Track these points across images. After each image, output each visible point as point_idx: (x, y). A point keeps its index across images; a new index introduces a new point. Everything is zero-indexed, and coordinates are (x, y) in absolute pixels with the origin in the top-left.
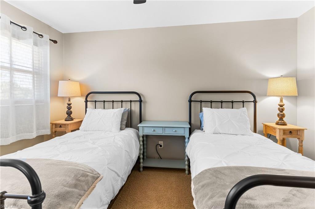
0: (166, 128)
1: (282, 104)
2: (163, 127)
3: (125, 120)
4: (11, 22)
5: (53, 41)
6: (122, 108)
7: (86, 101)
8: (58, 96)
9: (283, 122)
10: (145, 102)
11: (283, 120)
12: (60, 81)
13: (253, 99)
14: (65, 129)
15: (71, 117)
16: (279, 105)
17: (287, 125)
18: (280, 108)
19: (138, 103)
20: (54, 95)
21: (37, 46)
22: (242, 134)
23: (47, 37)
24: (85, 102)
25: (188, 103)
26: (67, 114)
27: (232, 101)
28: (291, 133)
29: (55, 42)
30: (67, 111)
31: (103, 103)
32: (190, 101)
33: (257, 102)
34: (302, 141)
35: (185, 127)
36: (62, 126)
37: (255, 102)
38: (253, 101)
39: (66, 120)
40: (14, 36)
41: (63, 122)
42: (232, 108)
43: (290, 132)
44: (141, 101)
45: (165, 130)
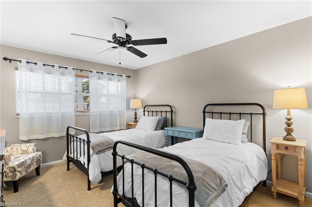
0: (181, 132)
1: (289, 117)
2: (178, 131)
3: (161, 124)
4: (108, 74)
5: (128, 77)
6: (157, 116)
7: (144, 111)
8: (130, 108)
9: (291, 137)
10: (175, 112)
11: (291, 135)
12: (131, 100)
13: (262, 112)
15: (137, 120)
16: (286, 118)
17: (295, 141)
18: (287, 121)
19: (171, 113)
20: (128, 107)
21: (120, 82)
22: (228, 142)
23: (124, 76)
25: (203, 114)
26: (135, 118)
27: (240, 113)
28: (287, 149)
29: (129, 77)
31: (152, 112)
32: (204, 112)
33: (266, 115)
37: (264, 114)
38: (262, 113)
39: (134, 122)
40: (109, 80)
41: (133, 123)
42: (230, 120)
44: (172, 112)
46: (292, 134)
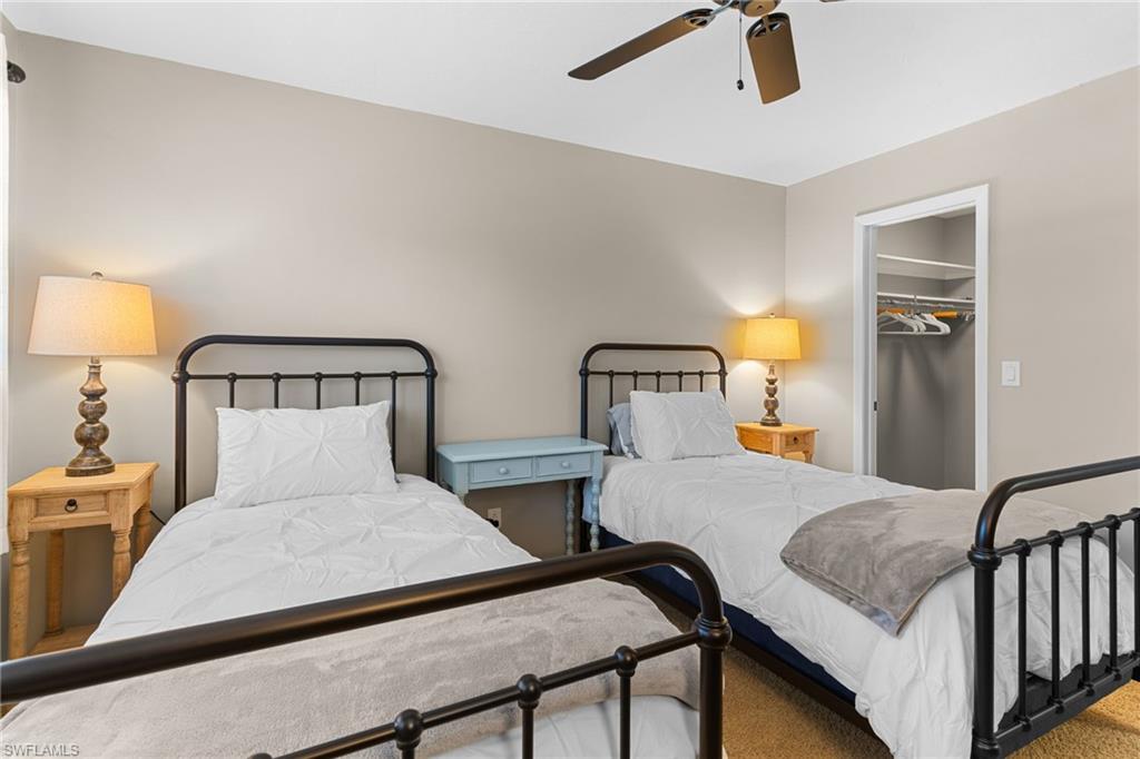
0: (542, 461)
2: (532, 457)
7: (182, 379)
8: (31, 352)
11: (774, 415)
12: (44, 279)
14: (104, 513)
15: (101, 454)
16: (763, 380)
17: (784, 425)
24: (174, 379)
27: (677, 372)
30: (82, 426)
33: (727, 374)
34: (811, 456)
35: (593, 452)
36: (79, 500)
37: (723, 373)
43: (795, 439)
44: (431, 375)
45: (538, 465)
46: (776, 412)
